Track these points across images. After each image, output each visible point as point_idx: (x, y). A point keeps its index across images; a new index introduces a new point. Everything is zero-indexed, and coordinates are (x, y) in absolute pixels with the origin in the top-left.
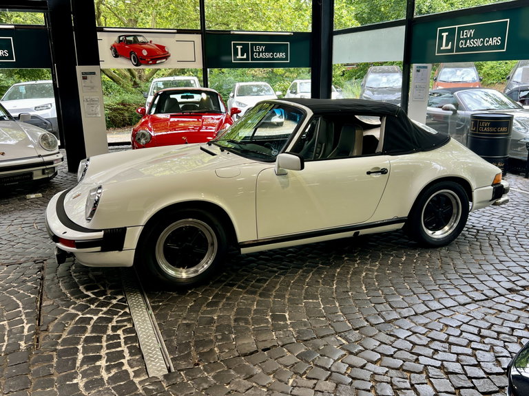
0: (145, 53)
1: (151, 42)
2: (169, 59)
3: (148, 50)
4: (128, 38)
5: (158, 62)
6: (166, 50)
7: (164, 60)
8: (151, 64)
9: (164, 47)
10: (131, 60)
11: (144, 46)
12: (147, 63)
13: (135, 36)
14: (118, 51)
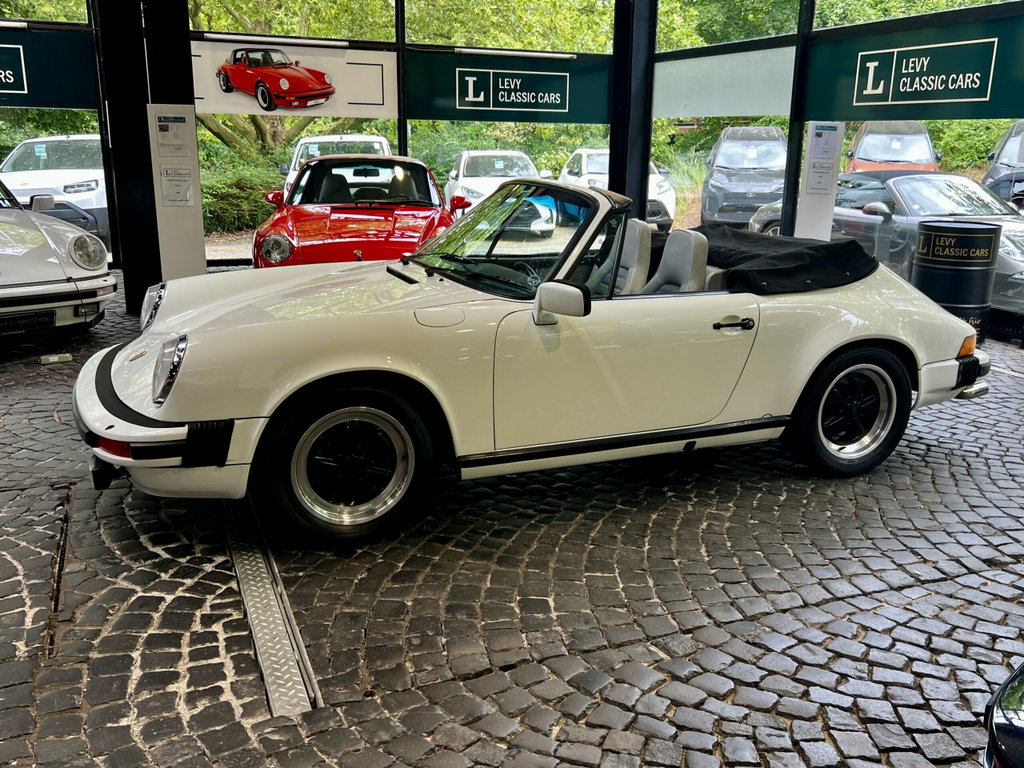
0: (285, 85)
1: (297, 63)
2: (332, 99)
3: (290, 79)
4: (251, 55)
5: (310, 103)
6: (327, 80)
7: (322, 101)
8: (296, 107)
9: (322, 75)
10: (257, 98)
11: (283, 71)
12: (289, 106)
13: (266, 51)
14: (232, 80)
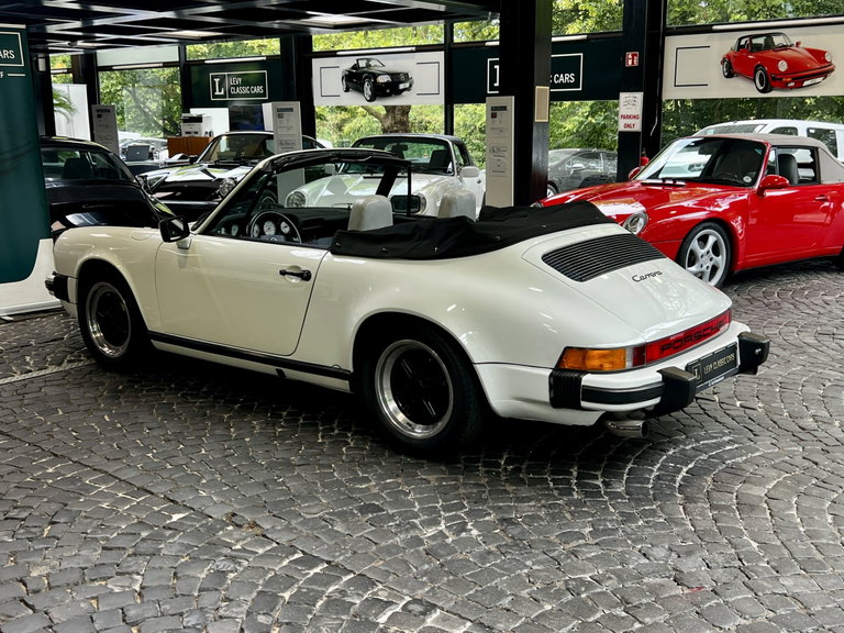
0: (783, 66)
2: (831, 77)
3: (790, 61)
4: (755, 41)
5: (806, 83)
6: (828, 59)
7: (818, 80)
8: (791, 88)
9: (822, 54)
10: (755, 82)
11: (783, 53)
12: (785, 87)
13: (769, 36)
14: (734, 66)
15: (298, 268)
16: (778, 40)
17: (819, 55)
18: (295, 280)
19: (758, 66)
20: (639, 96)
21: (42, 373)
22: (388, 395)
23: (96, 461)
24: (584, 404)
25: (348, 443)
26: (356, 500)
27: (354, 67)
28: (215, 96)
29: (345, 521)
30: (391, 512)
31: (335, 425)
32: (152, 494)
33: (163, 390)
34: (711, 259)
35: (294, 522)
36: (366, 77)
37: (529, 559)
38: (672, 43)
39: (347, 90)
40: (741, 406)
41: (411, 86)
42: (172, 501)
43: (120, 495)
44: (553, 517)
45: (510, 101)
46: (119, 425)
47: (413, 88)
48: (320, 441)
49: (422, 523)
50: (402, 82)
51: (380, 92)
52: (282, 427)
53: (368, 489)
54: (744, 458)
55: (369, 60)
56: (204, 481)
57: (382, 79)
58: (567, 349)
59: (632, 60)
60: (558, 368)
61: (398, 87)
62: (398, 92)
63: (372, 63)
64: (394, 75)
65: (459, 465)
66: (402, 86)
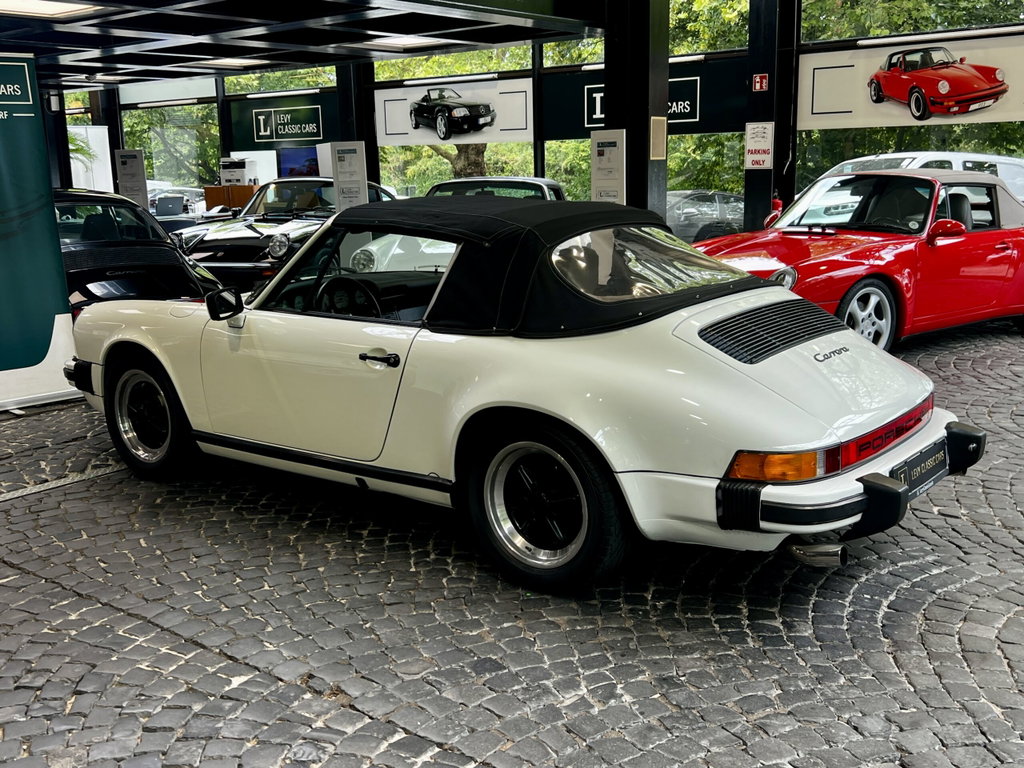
0: (944, 88)
2: (1003, 99)
3: (951, 81)
4: (909, 58)
5: (972, 107)
6: (999, 77)
7: (988, 103)
8: (955, 113)
9: (993, 71)
10: (910, 107)
11: (944, 71)
12: (946, 112)
13: (926, 51)
14: (884, 89)
15: (382, 350)
16: (937, 57)
17: (988, 73)
18: (379, 367)
19: (914, 87)
20: (770, 127)
21: (62, 482)
22: (501, 512)
23: (130, 602)
24: (764, 525)
25: (449, 573)
26: (467, 653)
27: (424, 100)
28: (259, 137)
29: (457, 684)
30: (514, 670)
31: (430, 548)
32: (203, 647)
33: (212, 503)
34: (873, 324)
35: (389, 687)
36: (439, 111)
37: (704, 737)
38: (808, 63)
39: (417, 127)
40: (940, 513)
41: (492, 120)
42: (230, 658)
43: (164, 650)
44: (727, 675)
45: (620, 136)
46: (158, 552)
47: (495, 122)
48: (413, 570)
49: (557, 685)
50: (483, 116)
51: (455, 128)
52: (364, 551)
53: (480, 637)
54: (958, 586)
55: (442, 90)
56: (270, 629)
57: (459, 113)
58: (739, 453)
59: (760, 84)
60: (727, 478)
61: (477, 121)
62: (478, 128)
63: (446, 94)
64: (472, 108)
65: (594, 602)
66: (482, 121)
